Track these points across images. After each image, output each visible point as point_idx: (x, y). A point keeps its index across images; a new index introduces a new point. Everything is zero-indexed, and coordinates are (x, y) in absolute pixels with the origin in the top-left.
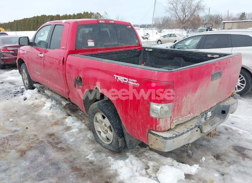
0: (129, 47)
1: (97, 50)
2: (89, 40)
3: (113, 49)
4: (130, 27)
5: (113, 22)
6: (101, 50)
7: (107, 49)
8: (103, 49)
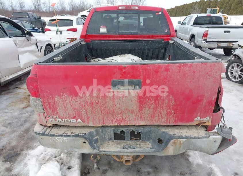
0: (152, 36)
1: (109, 37)
2: (101, 27)
3: (129, 37)
4: (160, 13)
5: (137, 8)
6: (114, 37)
7: (122, 37)
8: (117, 37)
